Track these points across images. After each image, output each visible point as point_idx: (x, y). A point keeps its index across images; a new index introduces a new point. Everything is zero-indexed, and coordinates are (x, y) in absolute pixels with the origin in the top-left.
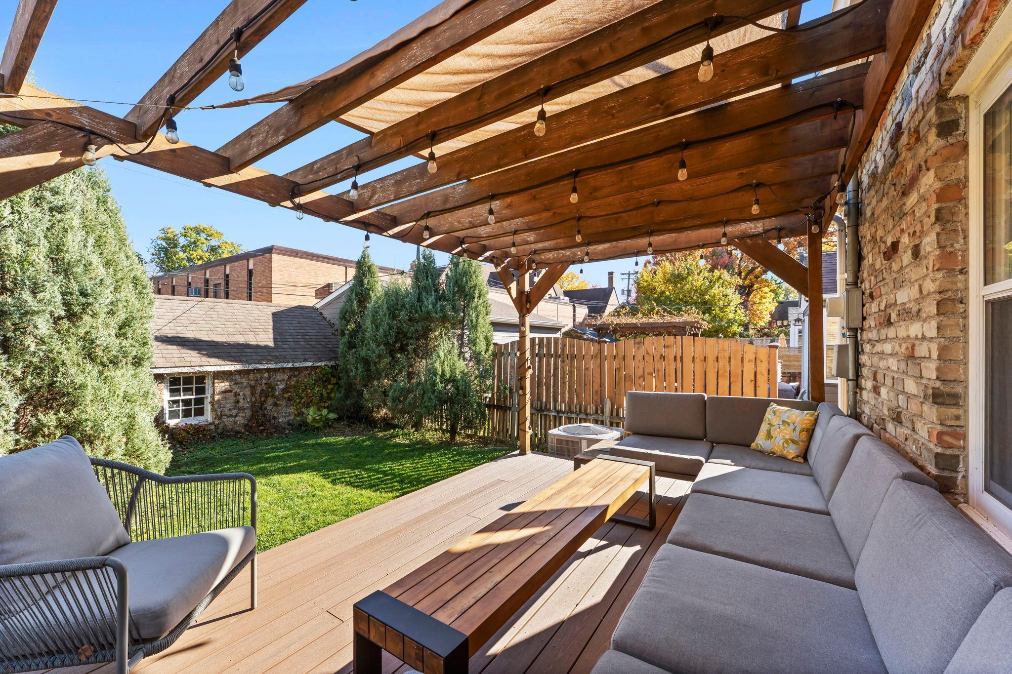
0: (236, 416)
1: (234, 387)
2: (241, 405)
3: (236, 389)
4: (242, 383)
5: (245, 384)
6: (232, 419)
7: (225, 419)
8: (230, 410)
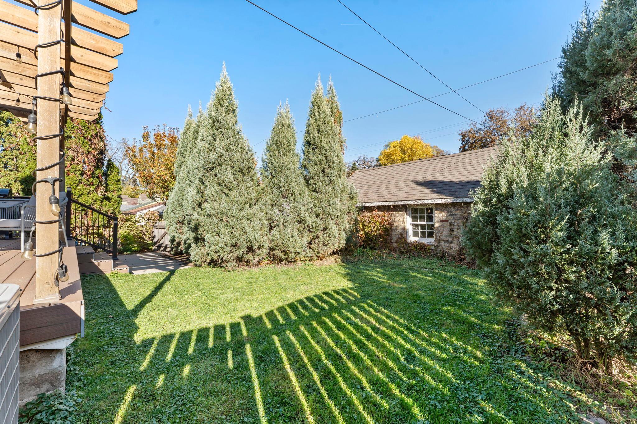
0: (451, 243)
1: (449, 217)
2: (455, 233)
3: (451, 220)
4: (455, 215)
5: (459, 216)
6: (448, 245)
7: (442, 243)
8: (446, 236)
